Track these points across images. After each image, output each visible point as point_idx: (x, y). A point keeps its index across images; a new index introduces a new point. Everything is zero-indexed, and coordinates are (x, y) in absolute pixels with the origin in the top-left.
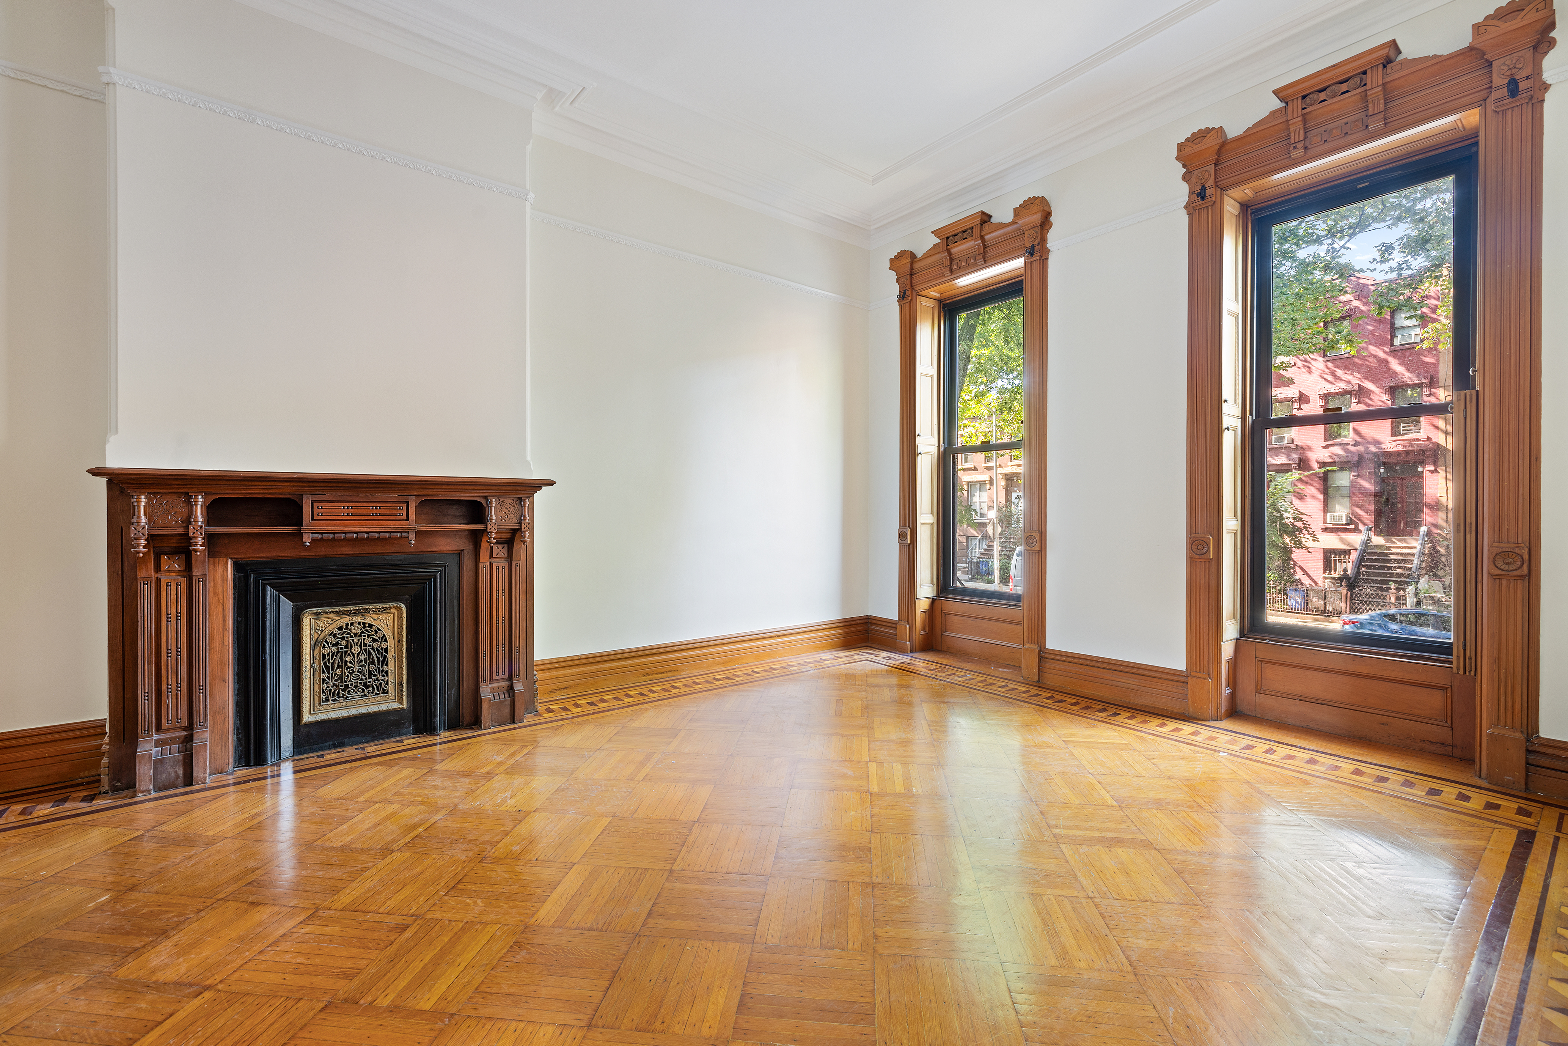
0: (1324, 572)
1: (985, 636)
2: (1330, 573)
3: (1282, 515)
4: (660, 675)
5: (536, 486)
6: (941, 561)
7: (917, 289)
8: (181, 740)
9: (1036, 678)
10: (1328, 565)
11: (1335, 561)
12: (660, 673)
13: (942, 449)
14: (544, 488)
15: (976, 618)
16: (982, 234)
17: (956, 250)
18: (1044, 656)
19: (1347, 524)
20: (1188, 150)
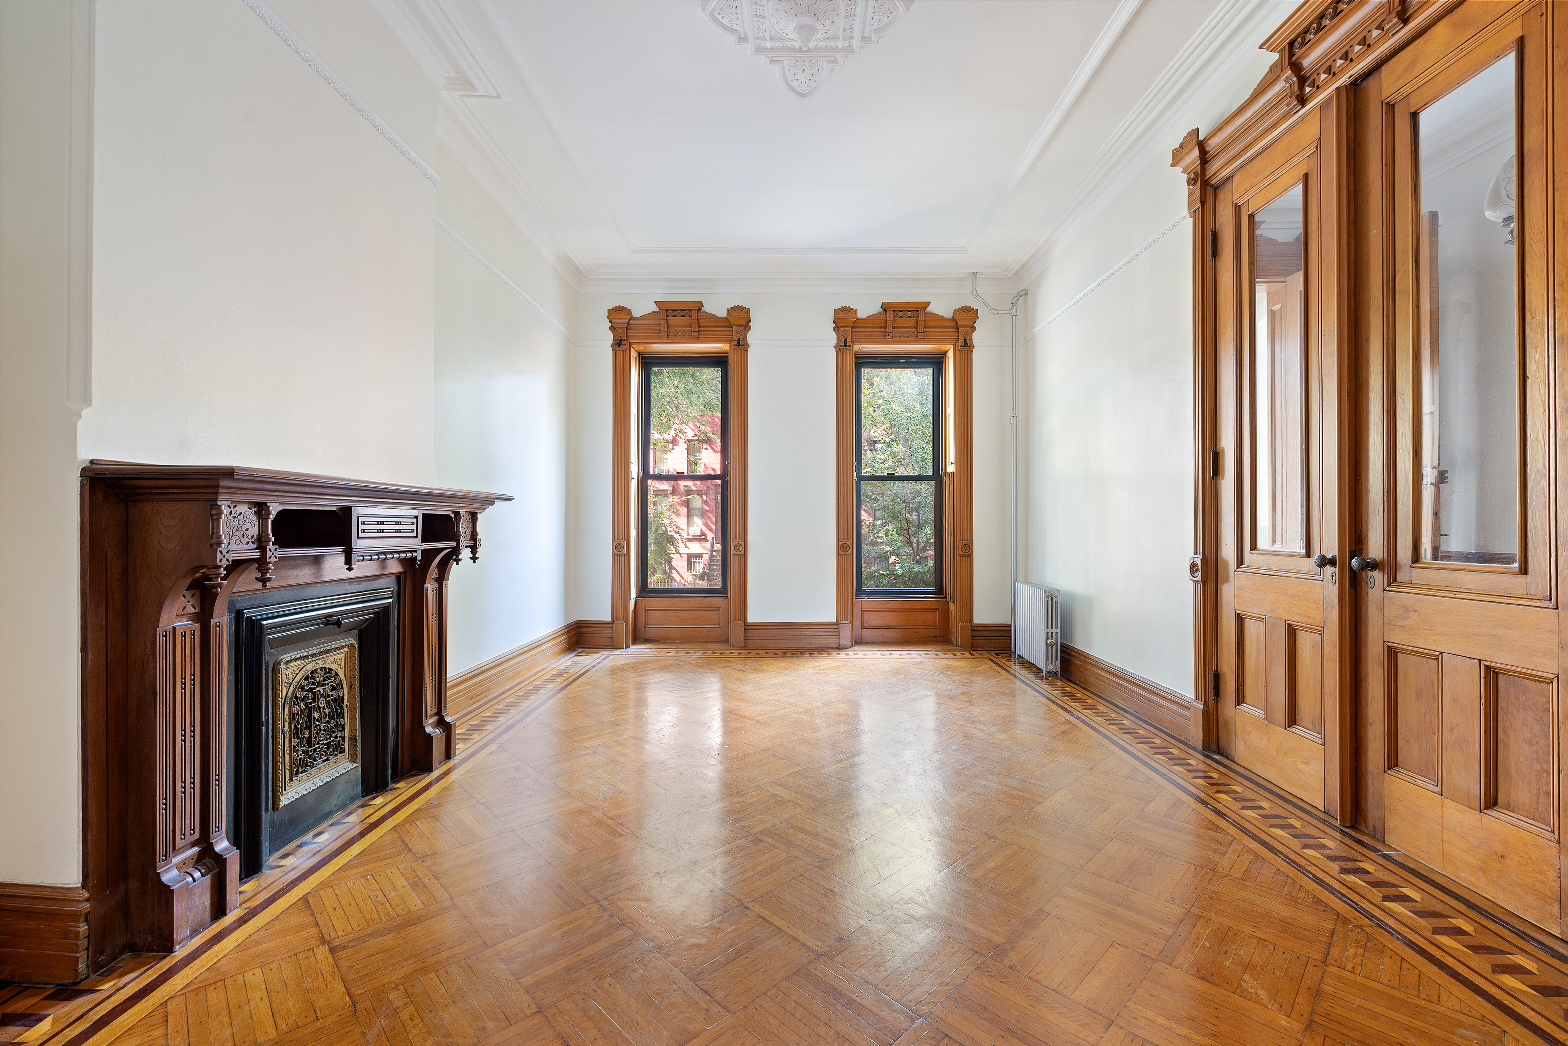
0: (688, 571)
1: (685, 623)
2: (691, 572)
3: (666, 529)
4: (479, 697)
5: (489, 501)
6: (640, 568)
7: (630, 341)
8: (194, 860)
9: (743, 644)
10: (690, 566)
11: (694, 562)
12: (479, 695)
13: (641, 476)
14: (497, 503)
15: (677, 610)
16: (699, 318)
17: (673, 321)
18: (748, 628)
19: (700, 536)
20: (840, 316)
